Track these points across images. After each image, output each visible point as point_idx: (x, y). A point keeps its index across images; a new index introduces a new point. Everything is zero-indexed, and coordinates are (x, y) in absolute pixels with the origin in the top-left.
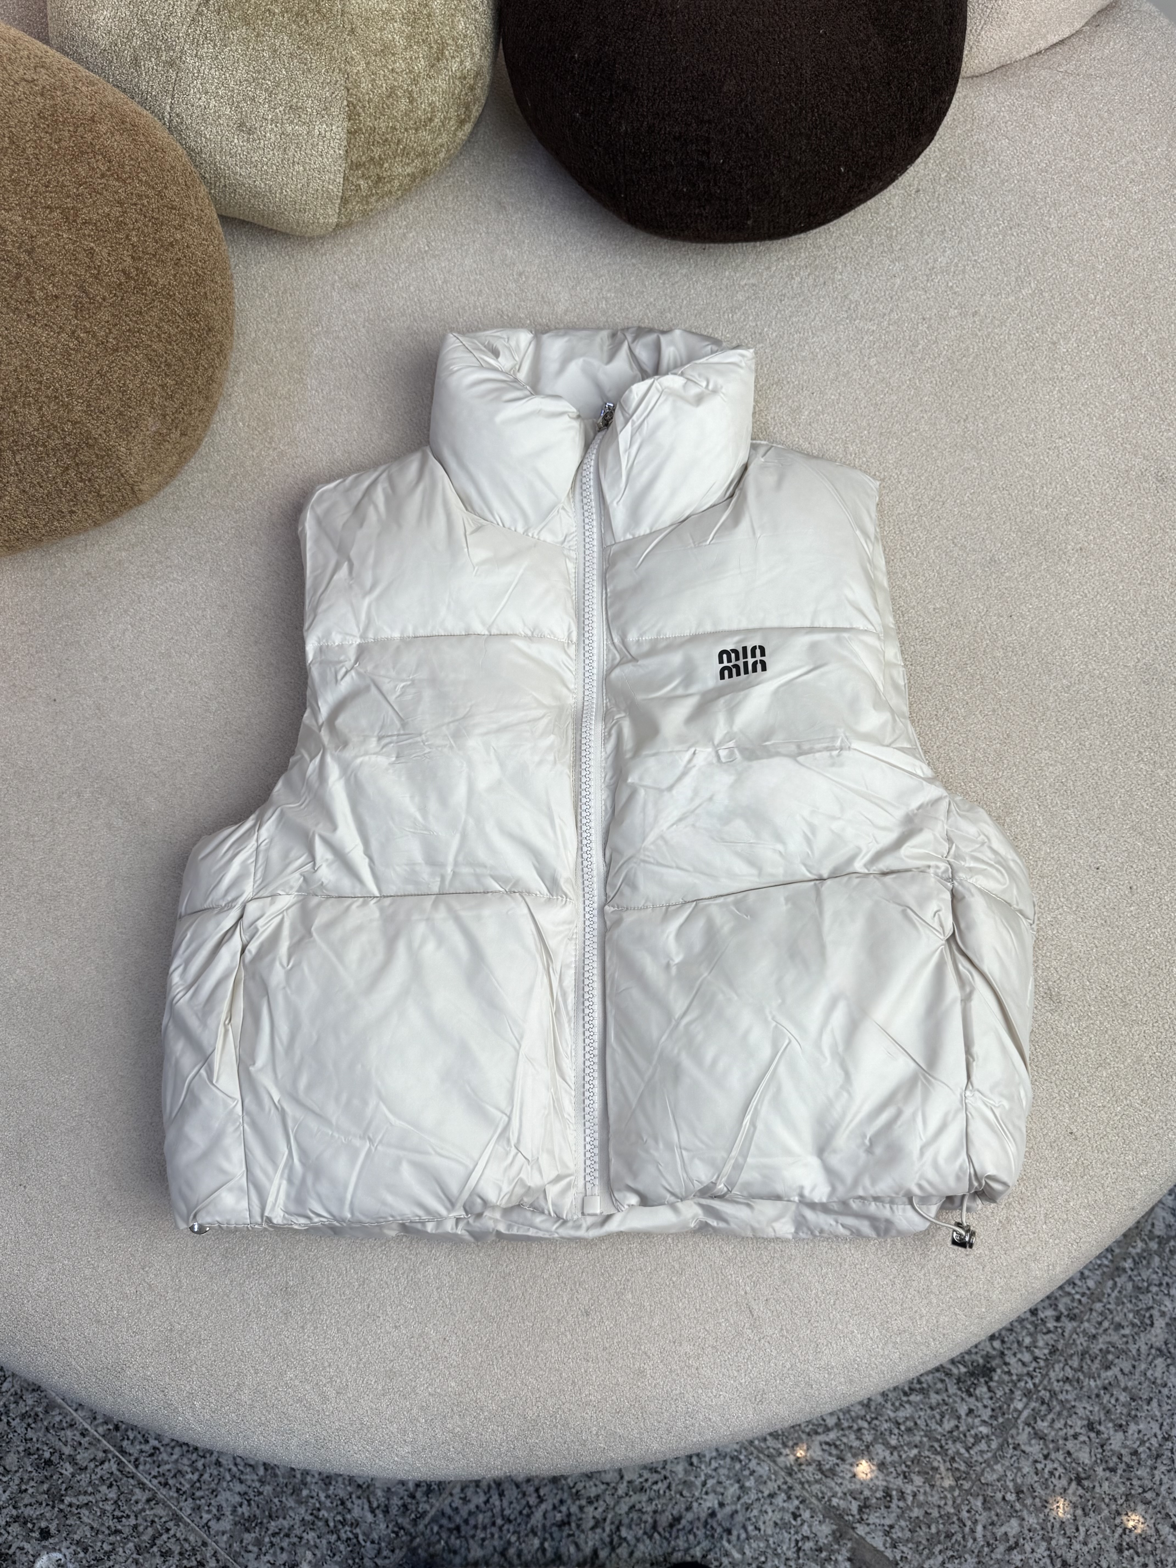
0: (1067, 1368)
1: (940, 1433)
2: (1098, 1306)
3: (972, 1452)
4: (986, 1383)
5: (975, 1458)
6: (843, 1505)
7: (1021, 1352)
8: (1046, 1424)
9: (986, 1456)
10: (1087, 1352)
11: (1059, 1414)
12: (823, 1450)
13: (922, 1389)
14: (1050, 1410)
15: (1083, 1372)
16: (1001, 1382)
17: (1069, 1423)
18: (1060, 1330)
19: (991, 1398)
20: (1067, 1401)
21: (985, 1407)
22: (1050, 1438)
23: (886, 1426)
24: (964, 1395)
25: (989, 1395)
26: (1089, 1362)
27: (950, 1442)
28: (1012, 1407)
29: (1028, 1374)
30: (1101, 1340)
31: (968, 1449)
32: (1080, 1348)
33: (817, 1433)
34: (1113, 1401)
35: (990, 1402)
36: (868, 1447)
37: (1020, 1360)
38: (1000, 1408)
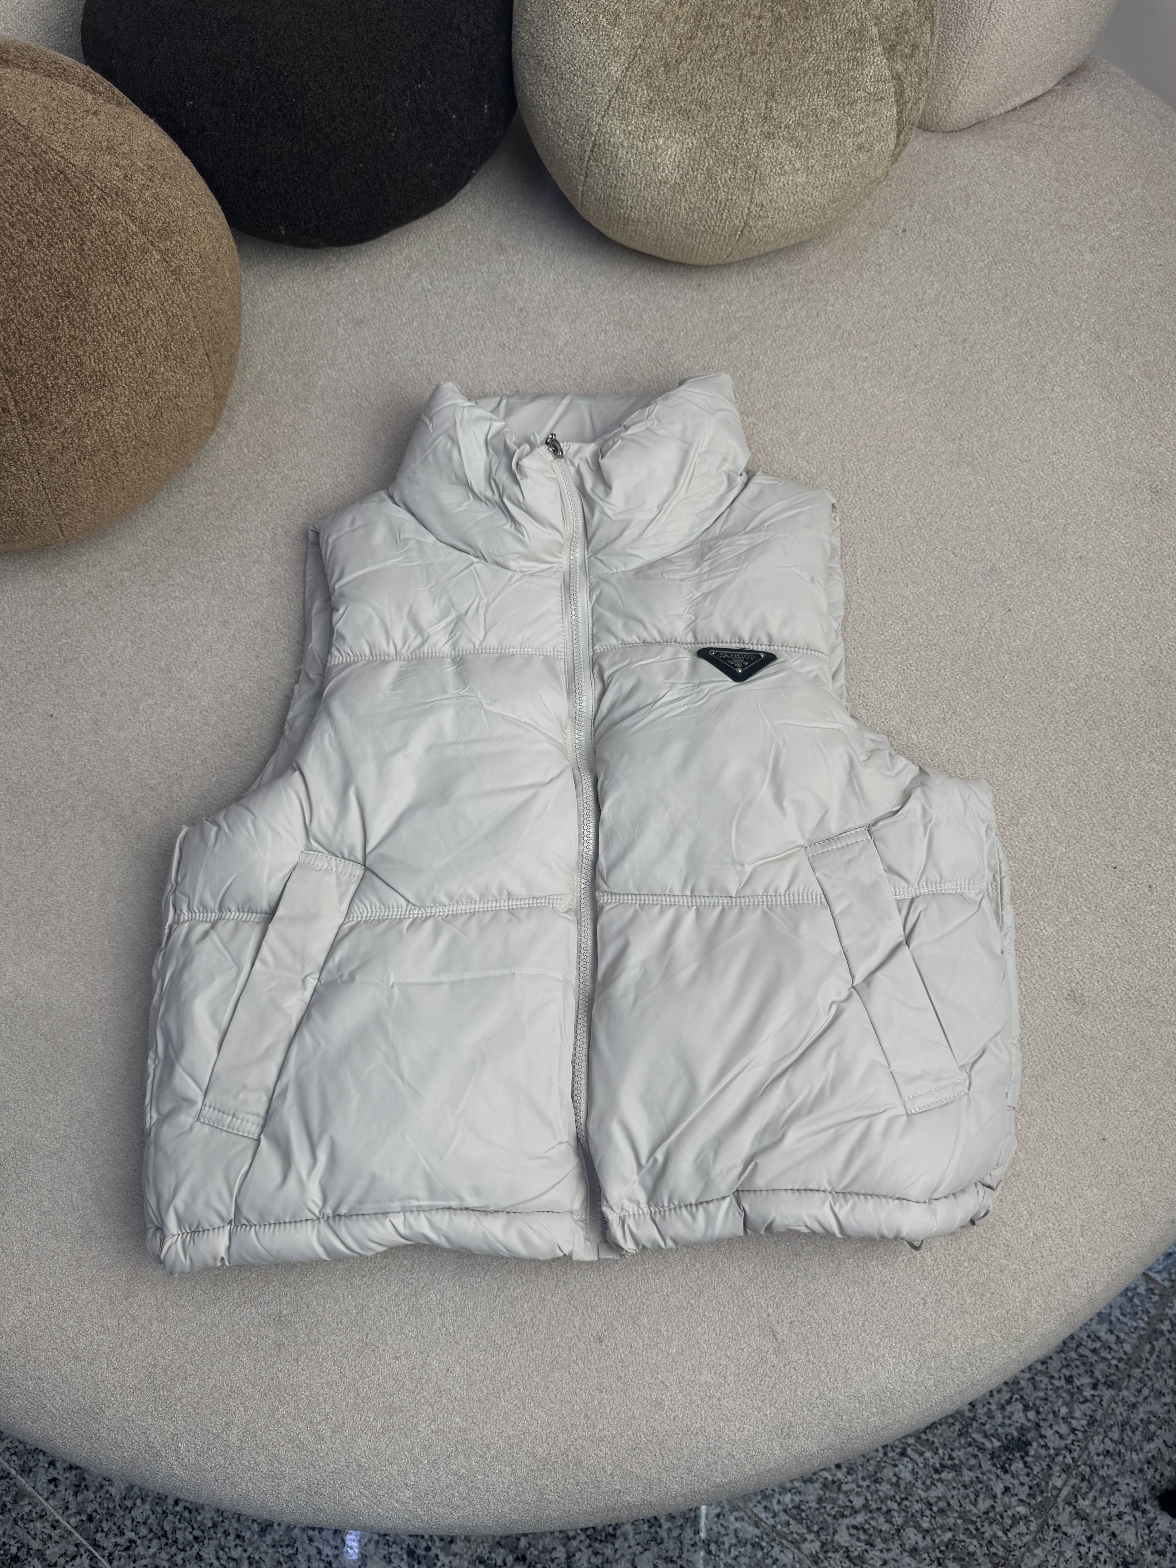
0: (1107, 1440)
1: (975, 1514)
2: (1137, 1372)
3: (1010, 1535)
4: (1022, 1457)
5: (1014, 1543)
7: (1057, 1423)
8: (1087, 1503)
9: (1026, 1539)
10: (1127, 1423)
11: (1101, 1491)
12: (851, 1535)
13: (955, 1465)
14: (1091, 1488)
15: (1124, 1445)
16: (1038, 1457)
17: (1112, 1501)
18: (1097, 1399)
19: (1028, 1475)
20: (1108, 1476)
21: (1022, 1484)
22: (1093, 1519)
23: (917, 1507)
24: (999, 1472)
25: (1026, 1470)
26: (1130, 1433)
27: (986, 1524)
28: (1050, 1483)
29: (1066, 1447)
30: (1141, 1409)
31: (1006, 1532)
32: (1120, 1418)
33: (843, 1516)
34: (1158, 1476)
35: (1027, 1479)
36: (898, 1531)
37: (1057, 1432)
38: (1038, 1485)
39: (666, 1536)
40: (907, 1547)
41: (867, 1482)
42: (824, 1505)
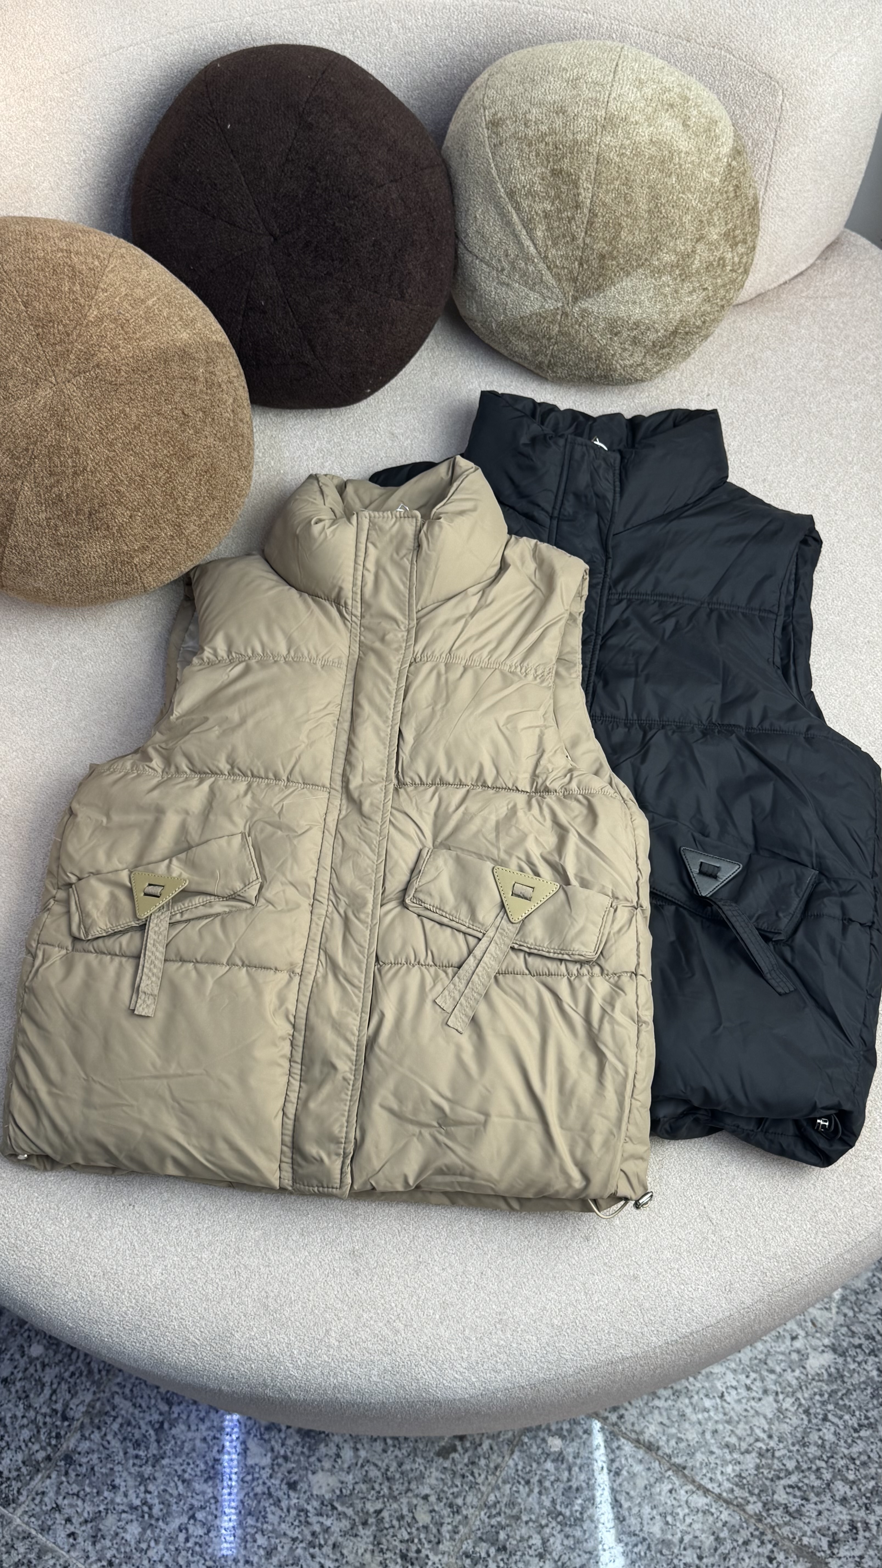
6: (813, 1542)
33: (779, 1478)
39: (627, 1514)
40: (837, 1498)
41: (797, 1447)
42: (761, 1470)
